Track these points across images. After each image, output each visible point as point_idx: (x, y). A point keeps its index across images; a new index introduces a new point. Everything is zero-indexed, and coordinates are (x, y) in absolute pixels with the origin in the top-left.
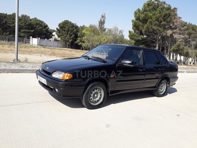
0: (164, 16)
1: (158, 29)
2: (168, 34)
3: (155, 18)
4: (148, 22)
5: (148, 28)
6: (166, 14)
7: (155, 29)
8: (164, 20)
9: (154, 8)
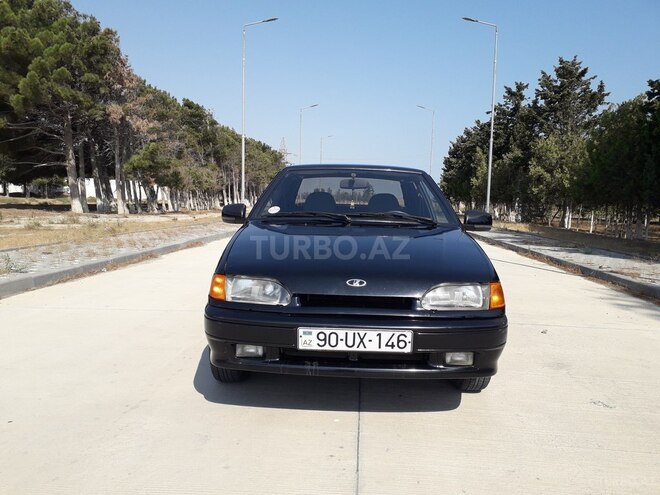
0: (90, 55)
1: (75, 98)
2: (113, 116)
3: (51, 55)
4: (30, 67)
5: (35, 89)
6: (94, 47)
7: (62, 95)
8: (91, 68)
9: (40, 20)
